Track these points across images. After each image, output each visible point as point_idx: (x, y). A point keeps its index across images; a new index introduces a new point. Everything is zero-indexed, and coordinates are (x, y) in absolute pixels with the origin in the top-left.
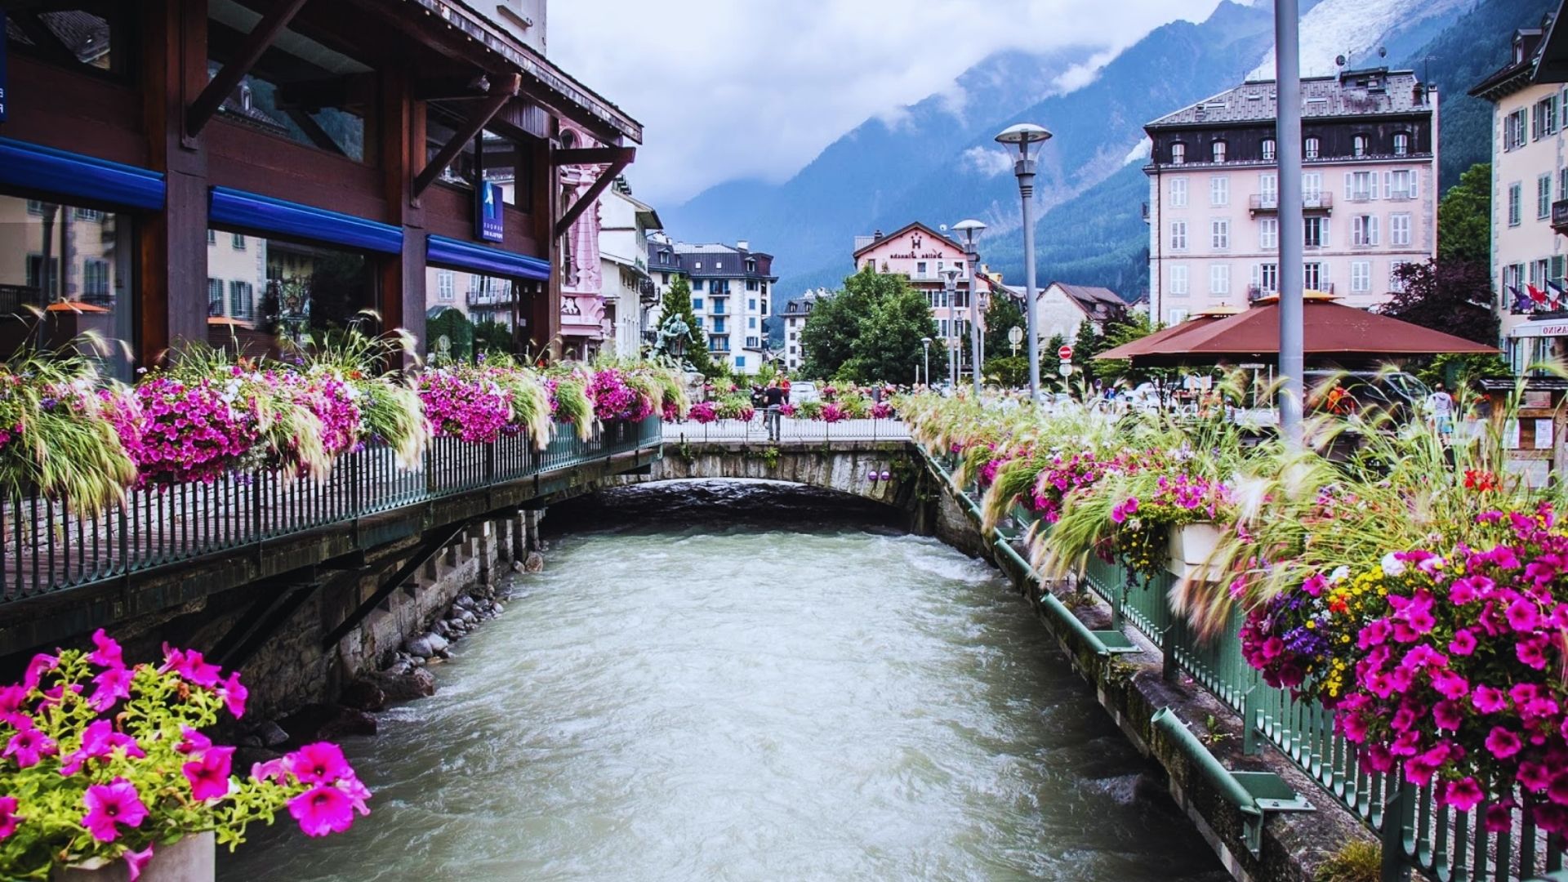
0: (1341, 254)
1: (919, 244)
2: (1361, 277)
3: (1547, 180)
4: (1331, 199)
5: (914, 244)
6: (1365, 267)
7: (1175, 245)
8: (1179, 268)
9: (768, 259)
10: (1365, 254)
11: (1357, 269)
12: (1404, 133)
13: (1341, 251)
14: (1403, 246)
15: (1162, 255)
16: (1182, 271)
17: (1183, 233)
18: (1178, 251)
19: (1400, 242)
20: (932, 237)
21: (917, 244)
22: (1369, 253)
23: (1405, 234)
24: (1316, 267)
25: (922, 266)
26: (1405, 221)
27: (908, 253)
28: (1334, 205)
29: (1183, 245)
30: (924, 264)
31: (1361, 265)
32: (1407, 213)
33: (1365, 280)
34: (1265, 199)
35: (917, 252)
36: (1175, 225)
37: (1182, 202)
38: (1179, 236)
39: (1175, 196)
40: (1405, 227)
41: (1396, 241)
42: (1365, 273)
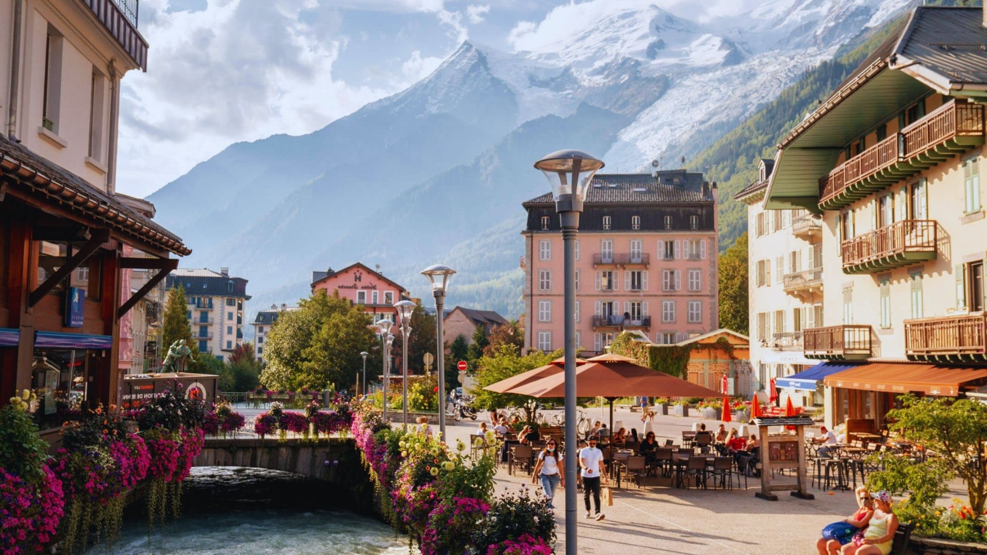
0: (656, 296)
1: (360, 279)
2: (669, 312)
3: (782, 258)
4: (648, 258)
5: (356, 279)
6: (671, 305)
7: (542, 287)
8: (545, 303)
9: (244, 282)
10: (671, 296)
11: (666, 306)
12: (696, 214)
13: (656, 293)
14: (697, 292)
15: (534, 292)
16: (547, 304)
17: (548, 278)
18: (545, 291)
19: (695, 288)
20: (369, 273)
21: (358, 279)
22: (674, 296)
23: (697, 283)
24: (639, 304)
25: (362, 295)
26: (697, 274)
27: (351, 284)
28: (651, 262)
29: (548, 287)
30: (363, 293)
31: (669, 303)
32: (699, 269)
33: (671, 314)
34: (605, 257)
35: (359, 284)
36: (543, 273)
37: (548, 257)
38: (545, 280)
39: (543, 252)
40: (697, 278)
41: (692, 287)
42: (671, 309)
